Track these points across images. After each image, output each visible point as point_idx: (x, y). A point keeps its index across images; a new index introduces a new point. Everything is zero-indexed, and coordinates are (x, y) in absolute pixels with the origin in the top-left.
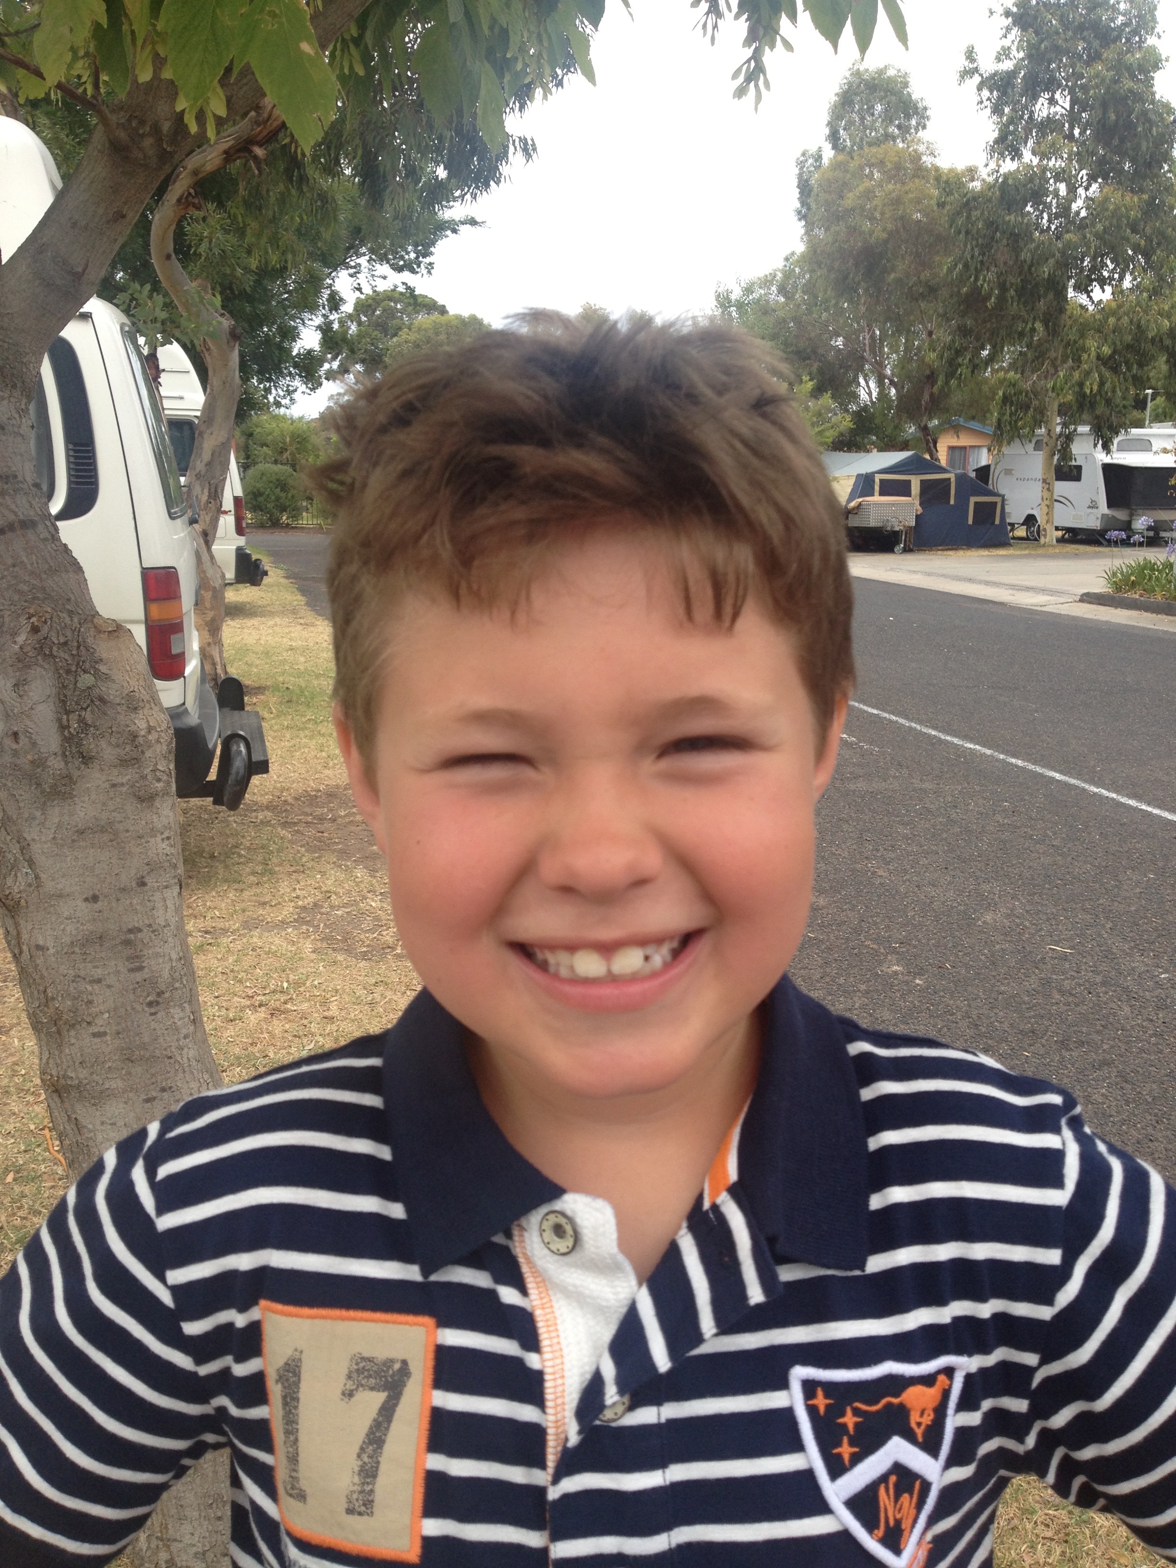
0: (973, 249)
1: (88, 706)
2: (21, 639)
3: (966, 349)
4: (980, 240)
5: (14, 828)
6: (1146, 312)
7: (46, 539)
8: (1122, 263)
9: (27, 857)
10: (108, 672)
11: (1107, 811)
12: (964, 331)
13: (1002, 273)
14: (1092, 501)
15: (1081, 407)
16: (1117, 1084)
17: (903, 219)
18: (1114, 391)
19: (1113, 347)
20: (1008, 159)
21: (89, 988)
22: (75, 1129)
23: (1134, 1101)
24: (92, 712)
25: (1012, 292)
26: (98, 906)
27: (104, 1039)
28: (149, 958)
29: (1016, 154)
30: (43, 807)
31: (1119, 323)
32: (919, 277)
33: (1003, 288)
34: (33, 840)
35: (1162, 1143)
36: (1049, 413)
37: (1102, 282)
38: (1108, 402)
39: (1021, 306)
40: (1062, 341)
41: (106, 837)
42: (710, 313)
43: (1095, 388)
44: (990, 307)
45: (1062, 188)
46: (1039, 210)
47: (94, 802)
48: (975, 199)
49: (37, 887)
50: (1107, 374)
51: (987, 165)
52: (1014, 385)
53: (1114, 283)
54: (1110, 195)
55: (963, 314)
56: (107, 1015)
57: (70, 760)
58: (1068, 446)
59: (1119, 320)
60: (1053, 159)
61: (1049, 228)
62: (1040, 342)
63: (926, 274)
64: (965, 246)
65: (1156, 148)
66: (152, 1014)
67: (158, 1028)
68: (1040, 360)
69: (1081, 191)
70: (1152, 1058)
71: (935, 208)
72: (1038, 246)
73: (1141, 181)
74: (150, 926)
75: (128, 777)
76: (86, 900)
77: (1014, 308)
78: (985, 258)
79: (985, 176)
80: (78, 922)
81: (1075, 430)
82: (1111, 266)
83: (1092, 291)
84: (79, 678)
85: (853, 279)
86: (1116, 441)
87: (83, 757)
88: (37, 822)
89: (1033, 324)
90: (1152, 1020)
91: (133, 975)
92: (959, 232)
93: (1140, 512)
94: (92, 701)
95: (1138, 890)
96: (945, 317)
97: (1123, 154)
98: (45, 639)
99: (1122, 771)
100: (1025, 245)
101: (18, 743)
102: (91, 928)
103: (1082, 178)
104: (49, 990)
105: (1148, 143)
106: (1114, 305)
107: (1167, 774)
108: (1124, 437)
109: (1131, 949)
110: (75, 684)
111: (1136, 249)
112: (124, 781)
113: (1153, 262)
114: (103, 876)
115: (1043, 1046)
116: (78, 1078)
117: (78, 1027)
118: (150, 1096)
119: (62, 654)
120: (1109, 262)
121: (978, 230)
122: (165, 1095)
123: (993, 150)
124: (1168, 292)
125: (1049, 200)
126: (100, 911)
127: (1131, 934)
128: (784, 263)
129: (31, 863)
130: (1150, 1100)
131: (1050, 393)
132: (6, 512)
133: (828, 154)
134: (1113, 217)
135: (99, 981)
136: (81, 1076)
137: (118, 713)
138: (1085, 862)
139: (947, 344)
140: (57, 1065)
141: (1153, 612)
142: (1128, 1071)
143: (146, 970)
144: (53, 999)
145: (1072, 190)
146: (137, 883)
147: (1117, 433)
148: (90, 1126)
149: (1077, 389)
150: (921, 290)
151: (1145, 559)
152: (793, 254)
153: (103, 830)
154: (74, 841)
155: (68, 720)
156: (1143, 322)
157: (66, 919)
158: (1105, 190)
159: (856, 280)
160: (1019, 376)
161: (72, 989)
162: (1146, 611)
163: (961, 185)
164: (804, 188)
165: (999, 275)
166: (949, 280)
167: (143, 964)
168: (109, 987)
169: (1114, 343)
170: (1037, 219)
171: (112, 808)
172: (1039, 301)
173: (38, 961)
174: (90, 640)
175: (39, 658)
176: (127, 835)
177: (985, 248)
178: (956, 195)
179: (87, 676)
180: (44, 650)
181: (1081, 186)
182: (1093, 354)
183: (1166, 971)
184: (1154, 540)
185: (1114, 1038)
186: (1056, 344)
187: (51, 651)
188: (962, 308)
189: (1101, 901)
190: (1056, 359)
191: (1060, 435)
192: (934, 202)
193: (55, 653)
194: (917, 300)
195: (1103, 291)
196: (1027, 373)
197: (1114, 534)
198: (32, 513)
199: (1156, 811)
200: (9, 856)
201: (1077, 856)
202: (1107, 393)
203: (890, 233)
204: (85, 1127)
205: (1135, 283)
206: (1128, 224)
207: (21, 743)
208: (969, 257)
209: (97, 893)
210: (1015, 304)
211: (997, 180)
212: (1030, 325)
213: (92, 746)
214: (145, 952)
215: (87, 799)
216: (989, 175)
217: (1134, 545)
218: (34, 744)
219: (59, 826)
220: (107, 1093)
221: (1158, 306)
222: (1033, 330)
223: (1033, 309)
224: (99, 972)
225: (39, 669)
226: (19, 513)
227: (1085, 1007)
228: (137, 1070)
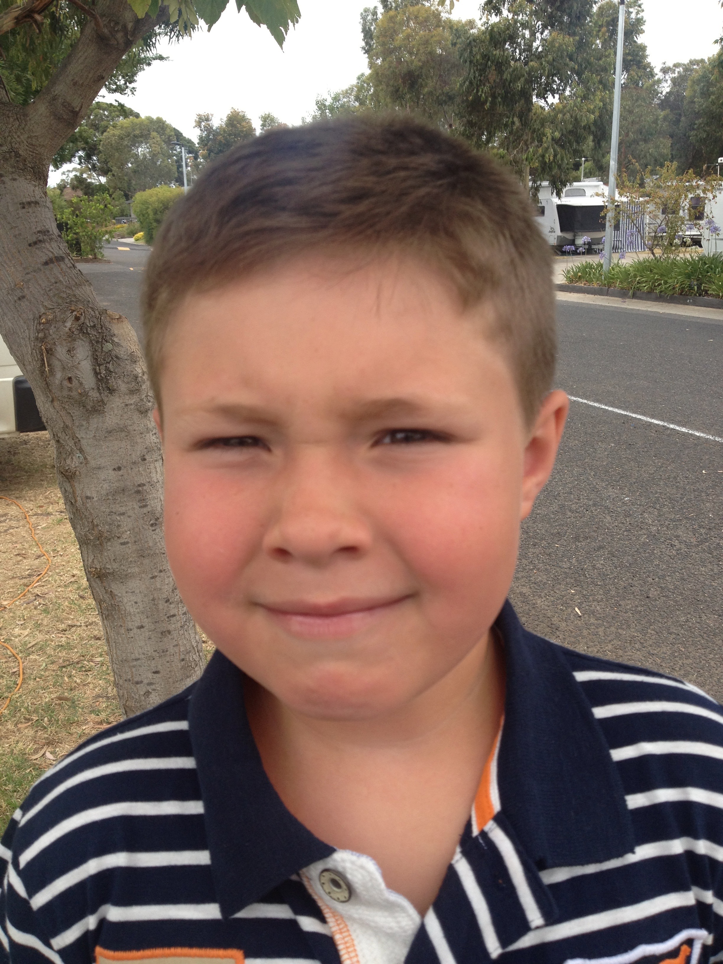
0: (474, 72)
1: (110, 361)
2: (68, 324)
3: (473, 135)
4: (479, 67)
5: (70, 432)
6: (580, 110)
7: (71, 267)
8: (565, 80)
9: (78, 447)
10: (119, 342)
11: (583, 410)
12: (471, 124)
13: (492, 87)
14: (551, 228)
15: (543, 169)
16: (609, 558)
17: (432, 53)
18: (562, 159)
19: (561, 133)
20: (493, 15)
21: (118, 518)
22: (110, 597)
23: (620, 566)
24: (113, 364)
25: (500, 99)
26: (121, 473)
27: (127, 546)
28: (150, 500)
29: (498, 12)
30: (87, 420)
31: (565, 117)
32: (442, 90)
33: (494, 97)
34: (82, 438)
35: (637, 587)
36: (524, 174)
37: (553, 92)
38: (559, 167)
39: (505, 107)
40: (530, 129)
41: (123, 434)
42: (314, 114)
43: (552, 158)
44: (486, 108)
45: (527, 33)
46: (513, 47)
47: (116, 415)
48: (474, 40)
49: (86, 464)
50: (558, 150)
51: (481, 19)
52: (503, 157)
53: (560, 92)
54: (556, 37)
55: (470, 114)
56: (129, 532)
57: (102, 391)
58: (536, 194)
59: (564, 115)
60: (521, 15)
61: (520, 58)
62: (517, 131)
63: (447, 89)
64: (470, 70)
65: (583, 7)
66: (153, 530)
67: (156, 538)
68: (518, 141)
69: (538, 35)
70: (626, 543)
71: (450, 46)
72: (514, 71)
73: (574, 28)
74: (149, 482)
75: (134, 400)
76: (114, 469)
77: (500, 109)
78: (482, 78)
79: (479, 26)
80: (110, 482)
81: (540, 184)
82: (558, 82)
83: (547, 97)
84: (103, 346)
85: (402, 91)
86: (564, 190)
87: (110, 390)
88: (84, 428)
89: (513, 119)
90: (623, 523)
91: (142, 510)
92: (466, 62)
93: (580, 233)
94: (112, 358)
95: (606, 453)
96: (460, 115)
97: (563, 12)
98: (83, 324)
99: (589, 387)
100: (506, 69)
101: (71, 383)
102: (118, 485)
103: (539, 27)
104: (95, 521)
105: (578, 4)
106: (561, 106)
107: (614, 387)
108: (570, 188)
109: (606, 485)
110: (102, 349)
111: (573, 70)
112: (132, 402)
113: (583, 79)
114: (123, 456)
115: (566, 541)
116: (112, 568)
117: (112, 540)
118: (154, 575)
119: (93, 333)
120: (556, 79)
121: (477, 60)
122: (162, 574)
123: (484, 9)
124: (592, 97)
125: (519, 41)
126: (122, 476)
127: (605, 477)
128: (357, 81)
129: (81, 451)
130: (628, 565)
131: (525, 162)
132: (47, 252)
133: (380, 10)
134: (558, 51)
135: (123, 514)
136: (114, 567)
137: (127, 364)
138: (574, 440)
139: (462, 132)
140: (100, 562)
141: (592, 294)
142: (614, 551)
143: (149, 507)
144: (97, 525)
145: (533, 34)
146: (141, 459)
147: (565, 186)
148: (119, 595)
149: (541, 159)
150: (444, 98)
151: (586, 262)
152: (363, 75)
153: (122, 430)
154: (106, 437)
155: (100, 370)
156: (578, 117)
157: (103, 481)
158: (553, 34)
159: (404, 92)
160: (506, 151)
161: (109, 520)
162: (588, 294)
163: (466, 32)
164: (367, 34)
165: (491, 88)
166: (461, 92)
167: (148, 504)
168: (129, 517)
169: (562, 130)
170: (513, 53)
171: (126, 418)
172: (516, 104)
173: (88, 505)
174: (107, 324)
175: (80, 335)
176: (135, 432)
177: (483, 70)
178: (463, 38)
179: (108, 344)
180: (82, 329)
181: (538, 31)
182: (550, 137)
183: (627, 496)
184: (590, 250)
185: (604, 534)
186: (527, 131)
187: (87, 331)
188: (469, 109)
189: (586, 460)
190: (527, 140)
191: (532, 187)
192: (449, 43)
193: (90, 332)
194: (441, 104)
195: (554, 97)
196: (510, 150)
197: (567, 248)
198: (61, 252)
199: (610, 409)
200: (67, 448)
201: (569, 436)
202: (558, 161)
203: (424, 63)
204: (117, 595)
205: (573, 92)
206: (567, 55)
207: (74, 383)
208: (472, 77)
209: (120, 465)
210: (501, 106)
211: (487, 28)
212: (511, 120)
213: (114, 384)
214: (148, 497)
215: (112, 413)
216: (482, 26)
217: (579, 254)
218: (81, 384)
219: (97, 429)
220: (129, 575)
221: (587, 106)
222: (513, 123)
223: (512, 109)
224: (123, 509)
225: (80, 341)
226: (55, 253)
227: (586, 518)
228: (146, 561)
